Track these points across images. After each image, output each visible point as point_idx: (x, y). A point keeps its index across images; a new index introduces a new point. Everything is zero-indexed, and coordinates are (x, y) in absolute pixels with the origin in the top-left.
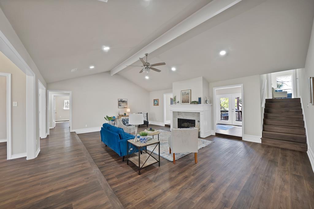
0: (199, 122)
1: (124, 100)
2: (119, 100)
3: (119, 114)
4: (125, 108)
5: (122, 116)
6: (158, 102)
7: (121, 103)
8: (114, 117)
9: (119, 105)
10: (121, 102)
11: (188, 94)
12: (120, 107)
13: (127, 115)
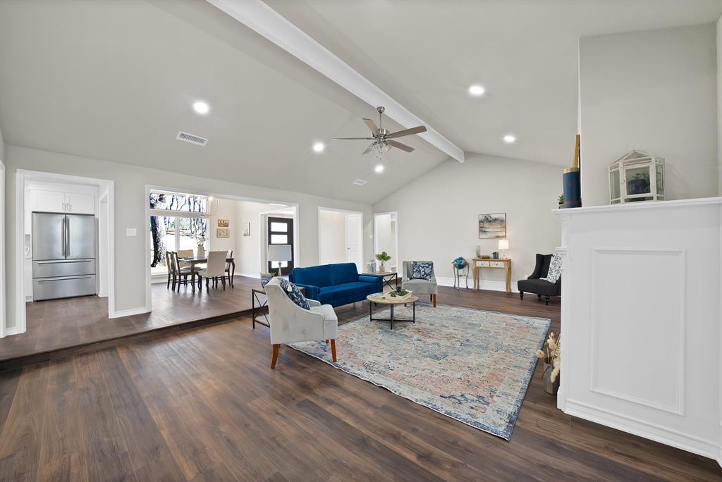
2: (482, 218)
3: (478, 254)
4: (498, 237)
5: (486, 258)
7: (486, 225)
9: (482, 231)
10: (486, 222)
12: (483, 236)
13: (500, 256)
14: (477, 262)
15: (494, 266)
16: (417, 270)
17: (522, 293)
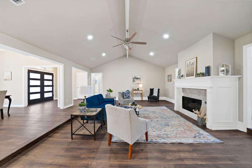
0: (206, 103)
1: (137, 77)
2: (134, 77)
3: (133, 89)
4: (138, 83)
5: (136, 90)
6: (171, 78)
7: (135, 79)
8: (128, 91)
9: (134, 81)
11: (193, 64)
12: (134, 83)
13: (139, 89)
14: (134, 91)
15: (139, 92)
16: (125, 95)
17: (149, 100)
